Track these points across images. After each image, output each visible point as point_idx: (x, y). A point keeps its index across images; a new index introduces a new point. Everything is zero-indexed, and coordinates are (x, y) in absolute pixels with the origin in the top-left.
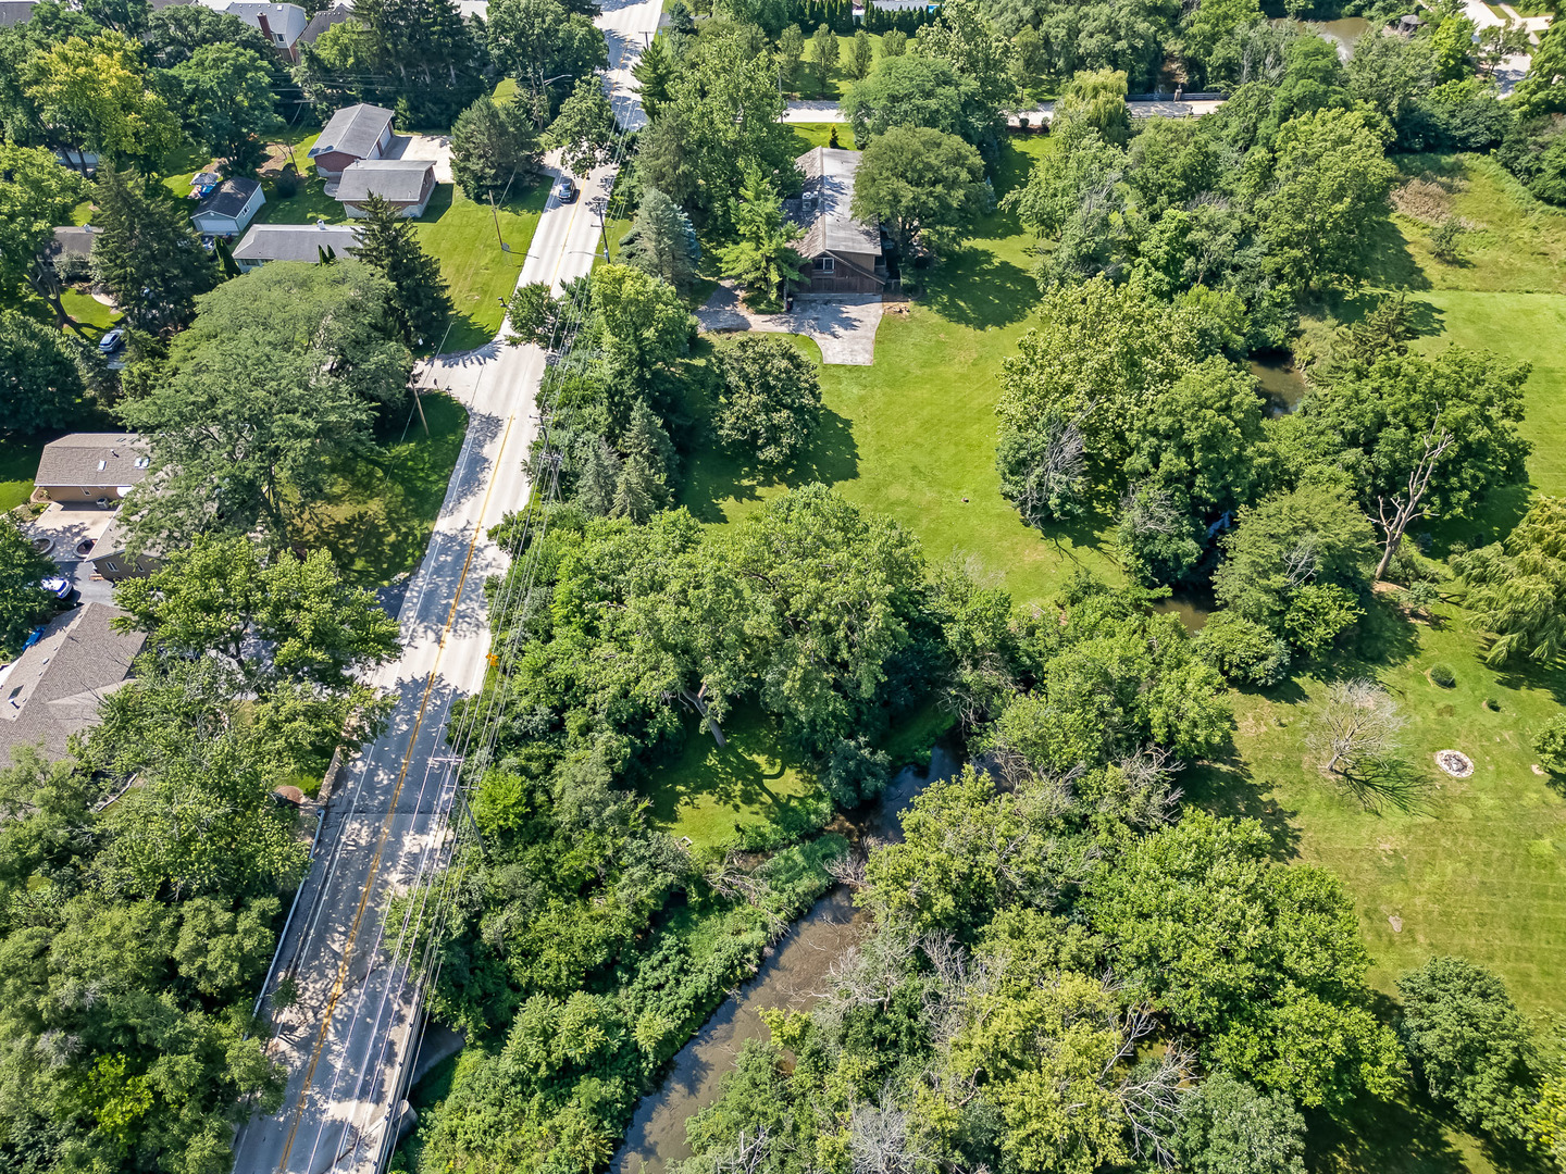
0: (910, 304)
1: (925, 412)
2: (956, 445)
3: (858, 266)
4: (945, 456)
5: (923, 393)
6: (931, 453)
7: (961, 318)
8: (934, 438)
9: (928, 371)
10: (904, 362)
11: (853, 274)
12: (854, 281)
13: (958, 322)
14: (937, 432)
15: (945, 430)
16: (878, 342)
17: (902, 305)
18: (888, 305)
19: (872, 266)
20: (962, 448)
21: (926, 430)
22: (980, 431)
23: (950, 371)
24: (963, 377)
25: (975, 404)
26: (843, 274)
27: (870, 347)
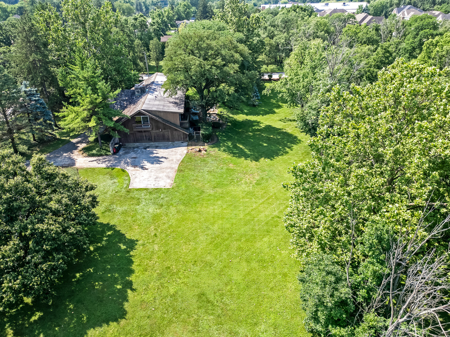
0: (206, 147)
1: (216, 227)
2: (248, 261)
3: (168, 121)
4: (237, 277)
5: (215, 209)
6: (220, 274)
7: (241, 154)
8: (225, 255)
9: (219, 190)
10: (200, 185)
11: (165, 127)
12: (167, 133)
13: (239, 157)
14: (228, 247)
15: (235, 244)
16: (180, 170)
17: (202, 147)
18: (190, 148)
19: (178, 121)
20: (254, 264)
21: (217, 246)
22: (270, 243)
23: (238, 190)
24: (250, 194)
25: (262, 216)
26: (158, 128)
27: (173, 174)
